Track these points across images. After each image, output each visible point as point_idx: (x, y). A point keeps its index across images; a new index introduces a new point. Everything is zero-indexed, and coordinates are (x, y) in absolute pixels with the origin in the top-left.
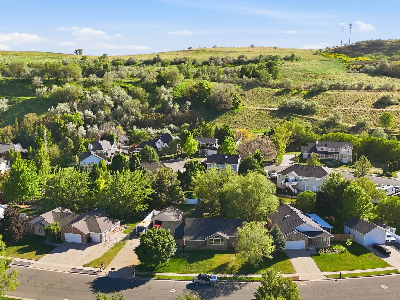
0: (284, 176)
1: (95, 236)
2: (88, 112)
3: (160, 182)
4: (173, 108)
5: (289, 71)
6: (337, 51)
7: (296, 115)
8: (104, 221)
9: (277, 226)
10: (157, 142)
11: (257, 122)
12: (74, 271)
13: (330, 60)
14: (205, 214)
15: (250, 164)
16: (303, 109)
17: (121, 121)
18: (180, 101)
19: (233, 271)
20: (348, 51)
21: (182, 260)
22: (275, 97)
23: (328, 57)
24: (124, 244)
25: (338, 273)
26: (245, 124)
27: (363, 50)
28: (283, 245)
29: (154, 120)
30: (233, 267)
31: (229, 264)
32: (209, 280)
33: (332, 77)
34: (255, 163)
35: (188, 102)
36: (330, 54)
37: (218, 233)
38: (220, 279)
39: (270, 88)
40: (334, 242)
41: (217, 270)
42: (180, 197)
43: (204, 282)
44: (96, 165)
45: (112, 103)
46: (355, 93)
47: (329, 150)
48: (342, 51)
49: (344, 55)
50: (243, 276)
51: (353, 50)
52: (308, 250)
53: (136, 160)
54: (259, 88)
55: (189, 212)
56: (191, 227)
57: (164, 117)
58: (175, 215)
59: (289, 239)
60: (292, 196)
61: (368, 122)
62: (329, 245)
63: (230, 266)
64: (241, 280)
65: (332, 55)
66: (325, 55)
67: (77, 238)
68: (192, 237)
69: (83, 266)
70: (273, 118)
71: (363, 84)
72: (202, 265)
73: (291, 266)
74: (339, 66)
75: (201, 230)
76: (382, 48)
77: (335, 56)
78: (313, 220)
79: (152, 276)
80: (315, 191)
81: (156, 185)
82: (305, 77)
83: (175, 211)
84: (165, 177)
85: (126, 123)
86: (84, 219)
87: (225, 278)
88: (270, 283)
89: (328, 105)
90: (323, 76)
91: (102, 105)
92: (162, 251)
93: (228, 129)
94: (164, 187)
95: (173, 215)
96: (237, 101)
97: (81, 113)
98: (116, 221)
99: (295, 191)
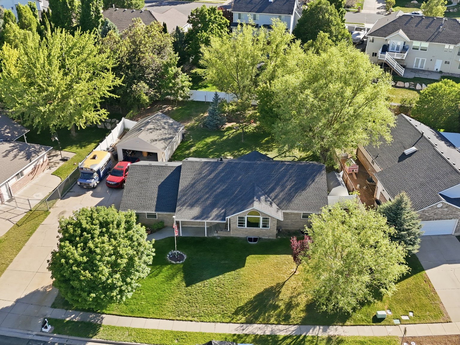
3: (135, 57)
8: (6, 156)
9: (406, 199)
14: (229, 125)
15: (321, 17)
19: (293, 313)
21: (171, 271)
24: (47, 212)
30: (291, 298)
31: (283, 290)
34: (331, 14)
41: (254, 309)
42: (179, 89)
44: (9, 13)
53: (93, 4)
55: (196, 121)
56: (194, 183)
58: (164, 137)
59: (424, 218)
63: (285, 294)
68: (196, 211)
72: (219, 289)
73: (432, 294)
75: (219, 190)
80: (439, 70)
81: (126, 65)
83: (167, 127)
84: (146, 47)
92: (110, 281)
94: (142, 69)
95: (160, 137)
98: (37, 152)
99: (401, 72)
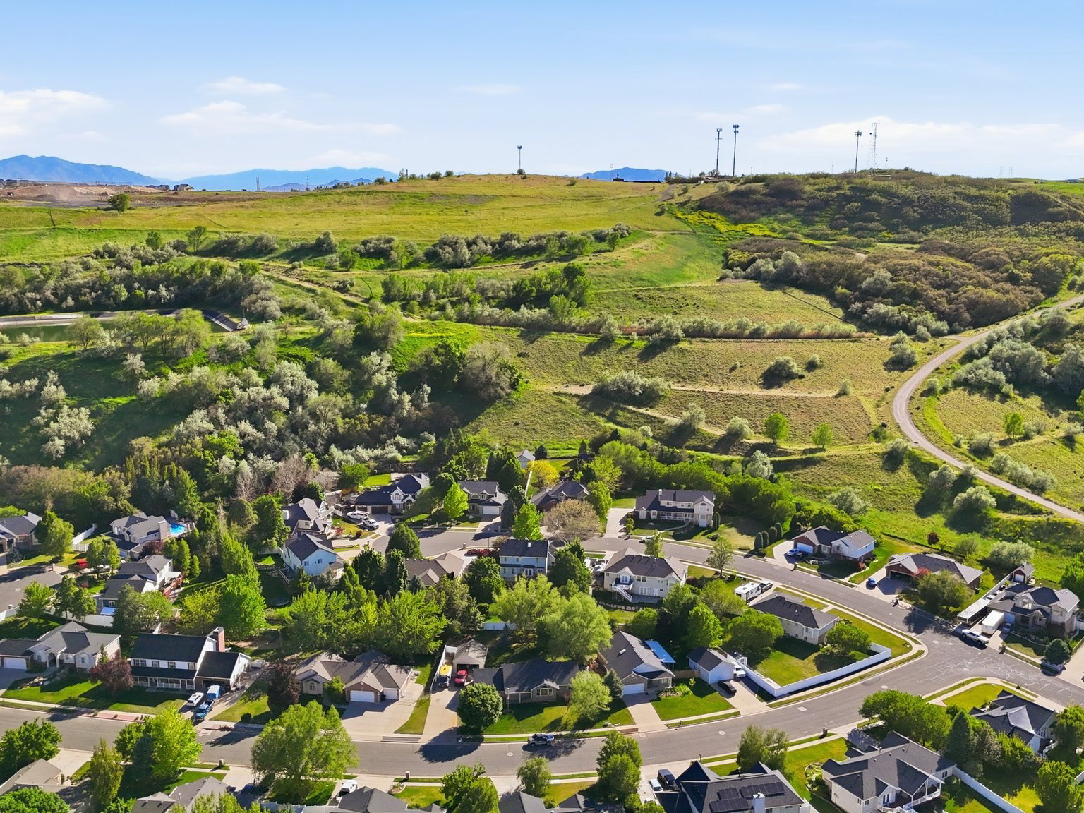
0: (613, 575)
1: (390, 693)
2: (246, 426)
3: (450, 604)
4: (400, 402)
5: (607, 280)
6: (701, 205)
7: (626, 408)
8: (396, 671)
9: (614, 672)
10: (394, 493)
11: (556, 423)
12: (386, 739)
13: (690, 230)
14: (514, 645)
16: (637, 393)
17: (305, 436)
18: (408, 381)
19: (568, 727)
20: (727, 206)
21: (510, 718)
22: (585, 358)
23: (686, 221)
24: (429, 700)
25: (678, 721)
26: (534, 429)
27: (758, 204)
28: (620, 692)
29: (366, 431)
30: (567, 722)
31: (563, 719)
32: (545, 740)
33: (691, 297)
34: (575, 562)
35: (425, 386)
36: (690, 213)
37: (546, 682)
38: (556, 737)
39: (573, 334)
40: (676, 682)
41: (551, 727)
42: (477, 622)
43: (540, 742)
45: (285, 403)
46: (731, 345)
47: (679, 505)
48: (716, 206)
49: (719, 217)
50: (580, 732)
52: (647, 694)
54: (554, 335)
55: (493, 643)
56: (512, 676)
57: (383, 424)
59: (626, 683)
60: (626, 606)
61: (747, 430)
62: (670, 687)
63: (564, 721)
64: (579, 736)
65: (693, 218)
66: (679, 215)
67: (369, 697)
68: (516, 688)
69: (395, 733)
70: (585, 414)
71: (747, 324)
72: (533, 722)
73: (629, 716)
74: (707, 251)
75: (526, 677)
76: (794, 202)
77: (702, 218)
78: (655, 654)
79: (482, 740)
80: (657, 595)
82: (640, 299)
85: (315, 441)
86: (370, 671)
87: (561, 735)
88: (614, 743)
89: (682, 378)
90: (674, 295)
91: (269, 408)
92: (491, 712)
93: (514, 461)
94: (456, 611)
95: (479, 655)
96: (516, 376)
97: (232, 429)
98: (409, 670)
99: (630, 598)
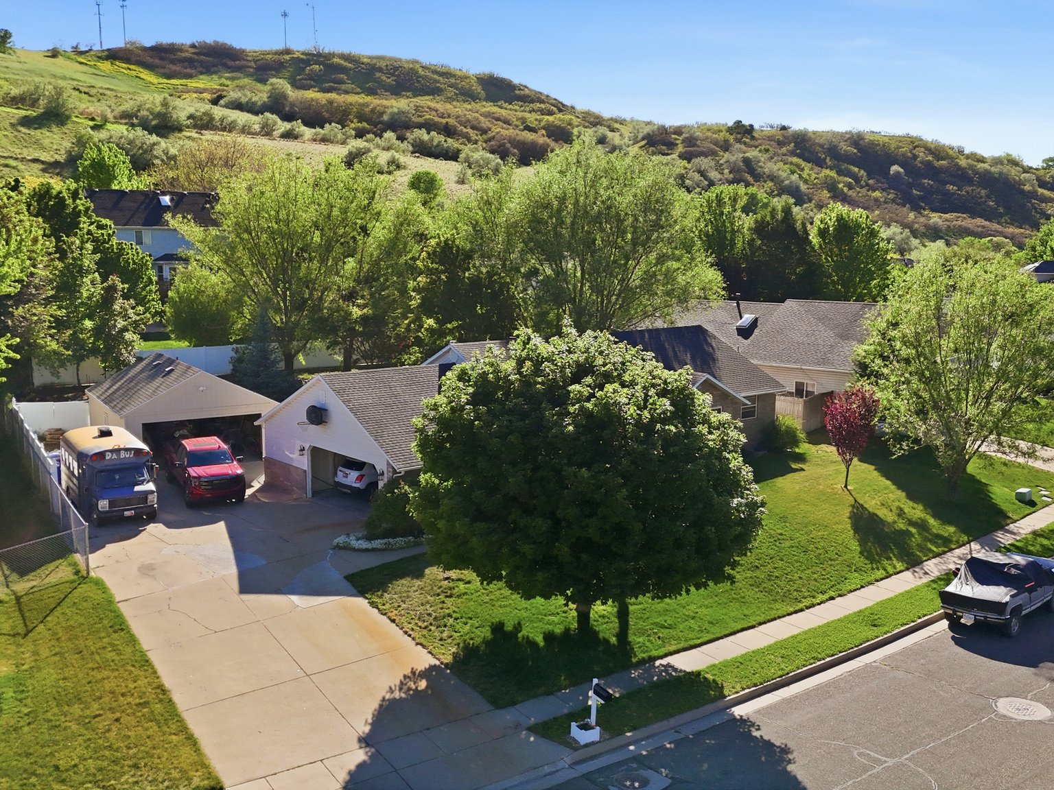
6: (113, 55)
13: (106, 74)
22: (23, 129)
23: (95, 67)
27: (190, 62)
36: (98, 62)
48: (133, 59)
51: (162, 59)
65: (106, 66)
66: (82, 60)
76: (237, 63)
82: (84, 93)
